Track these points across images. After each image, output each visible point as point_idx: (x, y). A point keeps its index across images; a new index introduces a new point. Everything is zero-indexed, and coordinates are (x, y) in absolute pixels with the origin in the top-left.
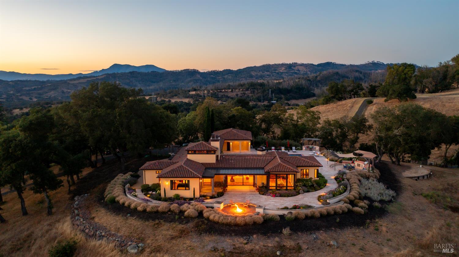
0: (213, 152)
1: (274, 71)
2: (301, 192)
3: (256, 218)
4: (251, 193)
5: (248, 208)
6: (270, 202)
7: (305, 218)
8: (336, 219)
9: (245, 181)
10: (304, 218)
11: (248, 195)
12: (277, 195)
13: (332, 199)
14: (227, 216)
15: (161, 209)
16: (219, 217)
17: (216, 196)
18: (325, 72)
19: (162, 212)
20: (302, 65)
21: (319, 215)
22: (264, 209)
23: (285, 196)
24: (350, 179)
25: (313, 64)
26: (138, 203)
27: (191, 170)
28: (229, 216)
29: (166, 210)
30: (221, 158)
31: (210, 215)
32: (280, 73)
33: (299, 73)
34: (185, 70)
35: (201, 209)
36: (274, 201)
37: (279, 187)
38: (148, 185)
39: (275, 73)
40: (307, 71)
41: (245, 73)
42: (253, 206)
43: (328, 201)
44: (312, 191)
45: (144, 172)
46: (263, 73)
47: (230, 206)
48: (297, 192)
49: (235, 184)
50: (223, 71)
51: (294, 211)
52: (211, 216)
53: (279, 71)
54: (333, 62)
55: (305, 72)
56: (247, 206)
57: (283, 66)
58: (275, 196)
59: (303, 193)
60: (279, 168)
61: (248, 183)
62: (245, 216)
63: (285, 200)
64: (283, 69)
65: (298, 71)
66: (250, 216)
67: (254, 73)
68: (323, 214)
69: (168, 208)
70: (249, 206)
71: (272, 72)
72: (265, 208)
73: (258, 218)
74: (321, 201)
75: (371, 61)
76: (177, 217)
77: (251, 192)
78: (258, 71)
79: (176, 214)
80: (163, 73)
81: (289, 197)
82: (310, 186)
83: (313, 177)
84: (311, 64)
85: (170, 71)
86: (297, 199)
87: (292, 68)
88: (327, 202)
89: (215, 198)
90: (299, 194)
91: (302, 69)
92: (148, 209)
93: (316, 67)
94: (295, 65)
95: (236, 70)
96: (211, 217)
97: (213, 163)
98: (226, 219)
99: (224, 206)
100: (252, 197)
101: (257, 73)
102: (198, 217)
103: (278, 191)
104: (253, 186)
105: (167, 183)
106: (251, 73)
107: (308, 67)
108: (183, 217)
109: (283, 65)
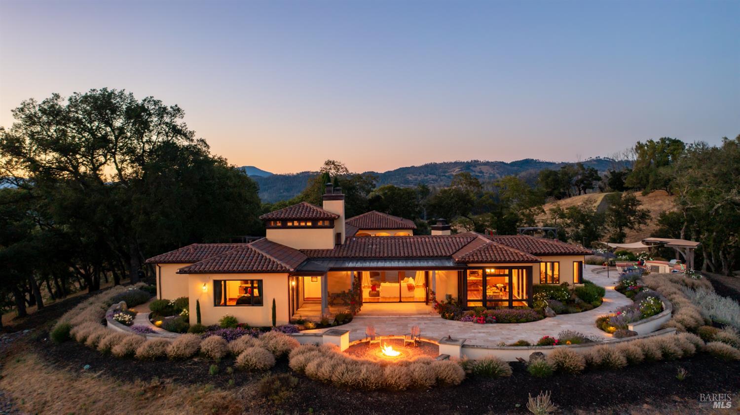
0: (327, 223)
1: (443, 174)
2: (548, 312)
3: (442, 368)
4: (421, 316)
5: (416, 347)
6: (474, 333)
7: (585, 367)
8: (675, 372)
9: (405, 293)
10: (582, 368)
11: (414, 320)
12: (489, 318)
13: (639, 322)
14: (355, 363)
15: (173, 348)
16: (334, 367)
17: (332, 323)
18: (523, 174)
19: (174, 358)
20: (487, 164)
21: (623, 360)
22: (463, 346)
23: (510, 322)
24: (658, 287)
25: (503, 163)
26: (118, 337)
27: (268, 256)
28: (363, 363)
29: (188, 352)
30: (348, 242)
31: (308, 360)
32: (452, 177)
33: (481, 176)
34: (303, 173)
35: (285, 348)
36: (484, 333)
37: (491, 301)
38: (168, 301)
39: (444, 177)
40: (495, 173)
41: (397, 177)
42: (429, 343)
43: (631, 328)
44: (576, 310)
45: (157, 269)
46: (425, 176)
47: (368, 343)
48: (538, 312)
49: (380, 301)
50: (362, 174)
51: (547, 352)
52: (310, 364)
53: (451, 174)
54: (535, 159)
55: (491, 175)
56: (413, 341)
57: (457, 166)
58: (484, 320)
59: (555, 316)
60: (490, 254)
61: (413, 297)
62: (410, 363)
63: (513, 328)
64: (457, 170)
65: (480, 173)
66: (424, 363)
67: (411, 177)
68: (633, 357)
69: (193, 347)
70: (419, 344)
71: (440, 176)
72: (466, 343)
73: (448, 366)
74: (612, 328)
75: (594, 157)
76: (213, 368)
77: (421, 314)
78: (418, 174)
79: (212, 360)
80: (268, 179)
81: (520, 324)
82: (566, 300)
83: (570, 282)
84: (501, 162)
85: (280, 175)
86: (544, 328)
87: (471, 168)
88: (630, 331)
89: (329, 326)
90: (545, 317)
91: (487, 170)
92: (140, 351)
93: (509, 167)
94: (475, 163)
95: (383, 172)
96: (311, 368)
97: (328, 250)
98: (352, 371)
99: (353, 343)
100: (425, 323)
101: (416, 177)
102: (273, 369)
103: (490, 311)
104: (425, 303)
105: (204, 288)
106: (407, 177)
107: (496, 166)
108: (229, 369)
109: (456, 164)
